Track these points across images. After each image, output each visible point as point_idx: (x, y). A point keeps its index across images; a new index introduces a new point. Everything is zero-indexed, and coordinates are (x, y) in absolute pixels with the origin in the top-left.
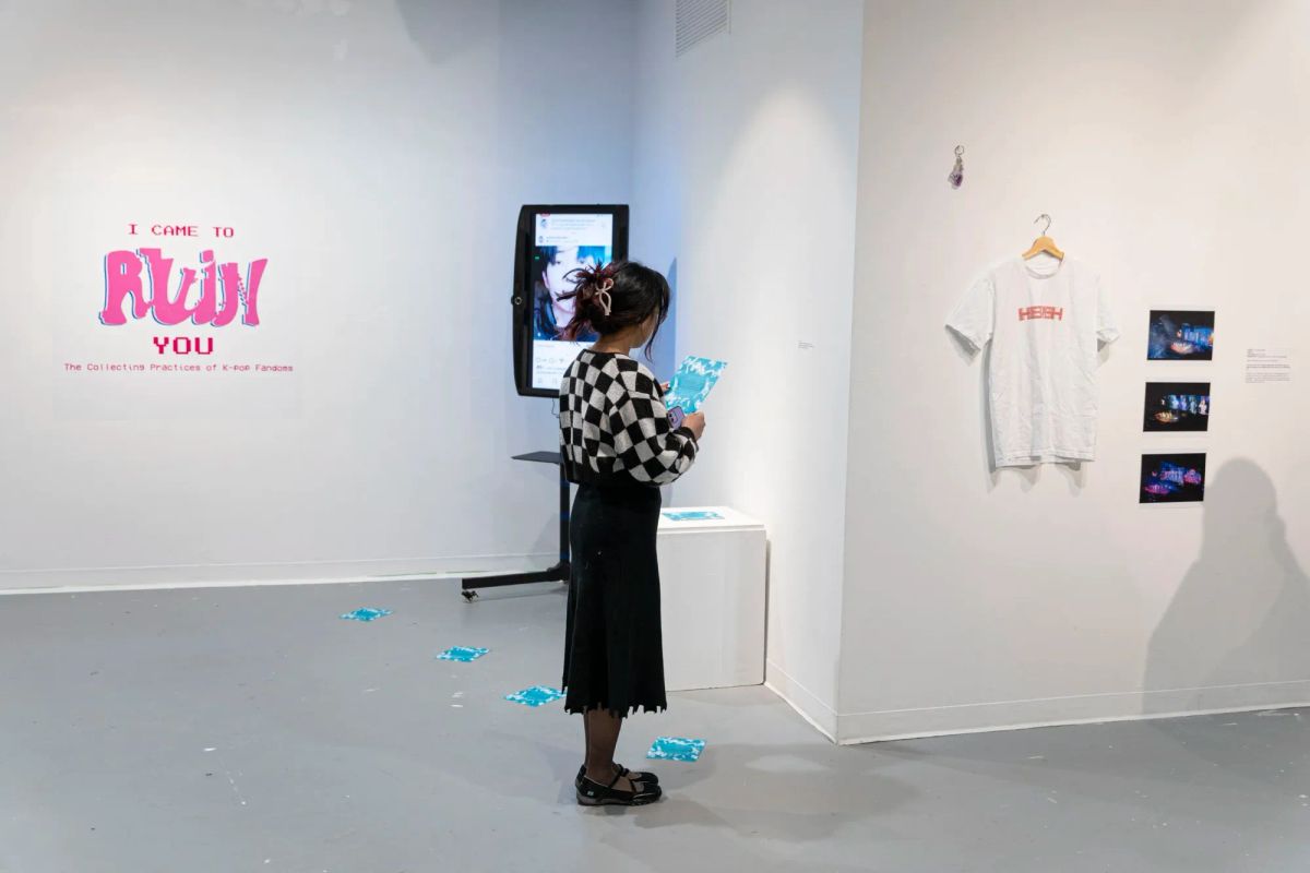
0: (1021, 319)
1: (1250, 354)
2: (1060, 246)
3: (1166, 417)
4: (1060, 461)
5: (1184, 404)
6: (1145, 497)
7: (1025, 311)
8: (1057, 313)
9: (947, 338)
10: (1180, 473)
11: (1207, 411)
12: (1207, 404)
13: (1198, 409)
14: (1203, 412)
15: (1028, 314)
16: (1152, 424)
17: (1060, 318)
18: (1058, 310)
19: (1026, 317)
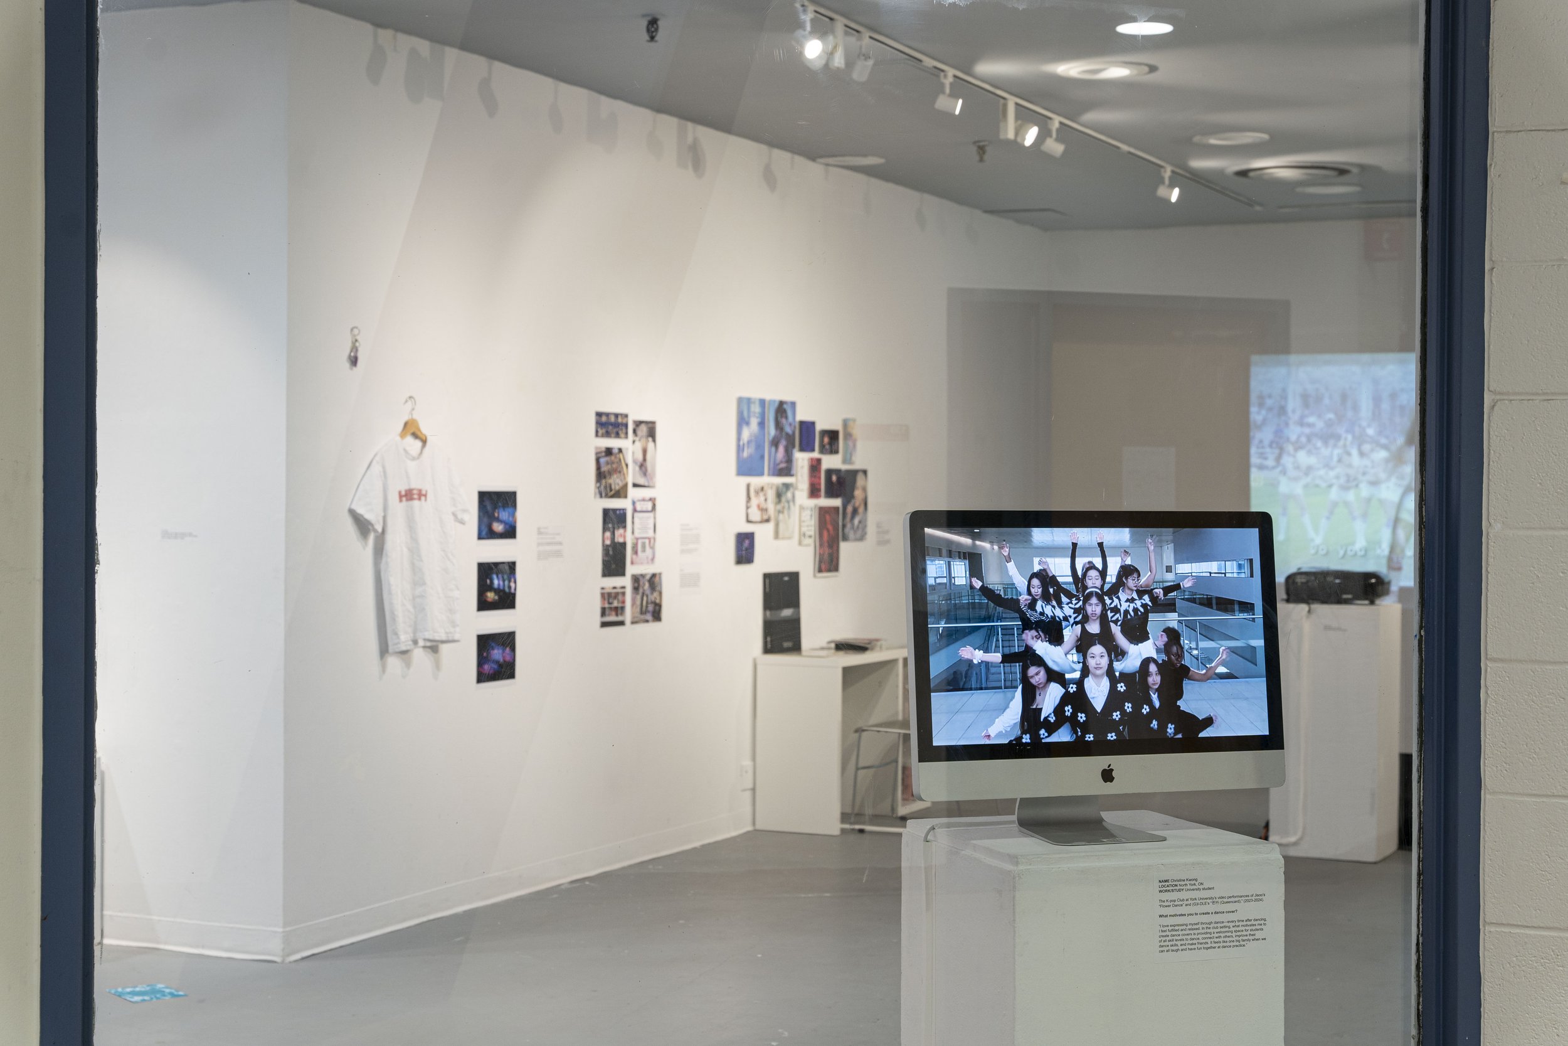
0: (401, 501)
1: (540, 533)
2: (425, 429)
3: (491, 596)
4: (428, 644)
5: (501, 583)
6: (482, 678)
7: (403, 493)
8: (423, 495)
9: (349, 522)
10: (501, 651)
11: (515, 589)
12: (515, 582)
13: (510, 587)
14: (513, 591)
15: (406, 495)
16: (483, 605)
17: (426, 500)
18: (424, 492)
19: (404, 499)
